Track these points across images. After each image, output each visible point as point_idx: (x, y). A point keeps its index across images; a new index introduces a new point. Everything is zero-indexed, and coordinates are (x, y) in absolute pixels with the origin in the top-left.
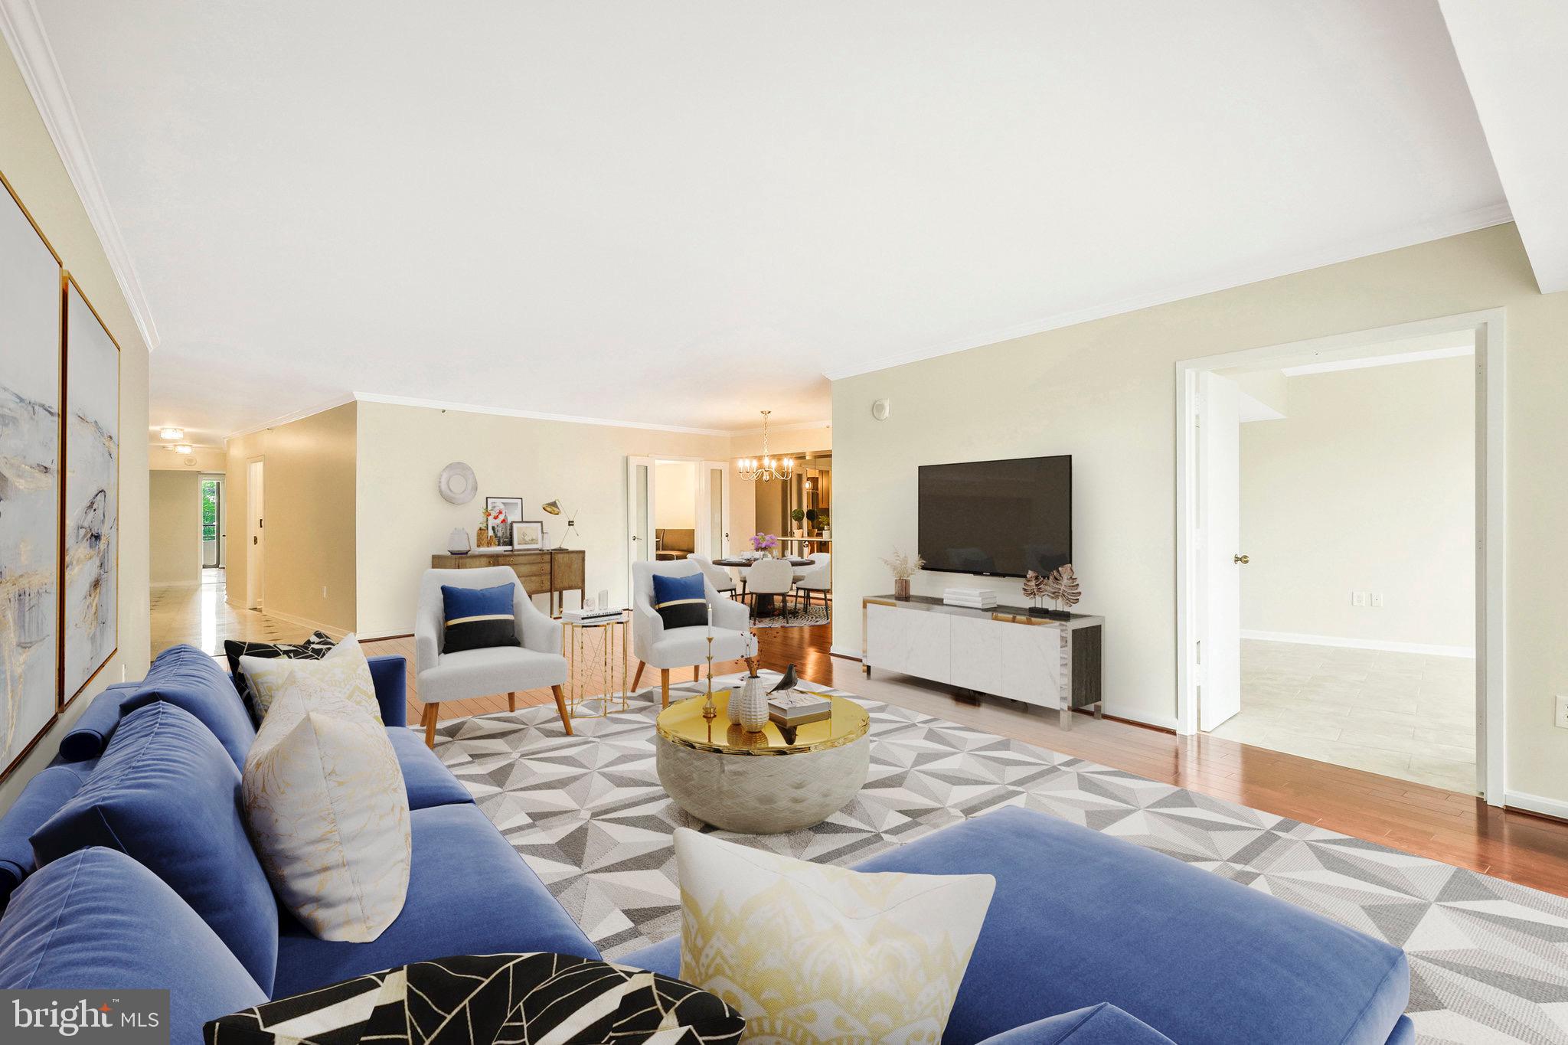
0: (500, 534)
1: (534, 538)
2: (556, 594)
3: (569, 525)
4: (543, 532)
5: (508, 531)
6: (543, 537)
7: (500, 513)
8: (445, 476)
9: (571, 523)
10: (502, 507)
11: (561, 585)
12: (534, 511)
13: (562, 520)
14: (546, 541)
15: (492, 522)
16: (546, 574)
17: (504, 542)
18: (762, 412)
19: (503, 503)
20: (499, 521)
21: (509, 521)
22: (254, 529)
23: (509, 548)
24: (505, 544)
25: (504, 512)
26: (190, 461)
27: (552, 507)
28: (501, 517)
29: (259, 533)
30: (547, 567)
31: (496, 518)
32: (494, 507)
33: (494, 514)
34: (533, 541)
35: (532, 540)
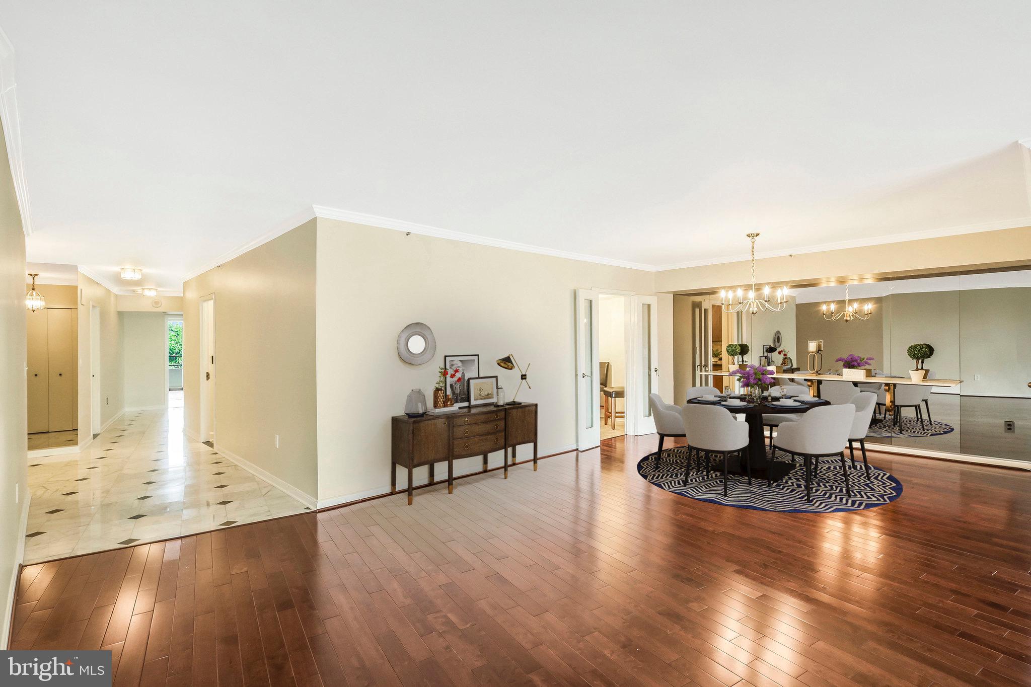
0: (457, 391)
1: (490, 392)
2: (510, 450)
3: (522, 379)
4: (498, 388)
5: (466, 387)
6: (498, 392)
7: (457, 371)
8: (404, 336)
9: (524, 377)
10: (460, 364)
11: (515, 442)
12: (489, 367)
13: (516, 373)
14: (501, 395)
15: (449, 380)
16: (500, 431)
17: (462, 398)
18: (748, 236)
19: (460, 361)
20: (455, 379)
21: (466, 378)
22: (206, 366)
23: (466, 404)
24: (463, 400)
25: (461, 369)
26: (157, 303)
27: (507, 362)
28: (458, 375)
29: (211, 368)
30: (502, 424)
31: (452, 376)
32: (452, 365)
33: (450, 372)
34: (489, 396)
35: (488, 394)
